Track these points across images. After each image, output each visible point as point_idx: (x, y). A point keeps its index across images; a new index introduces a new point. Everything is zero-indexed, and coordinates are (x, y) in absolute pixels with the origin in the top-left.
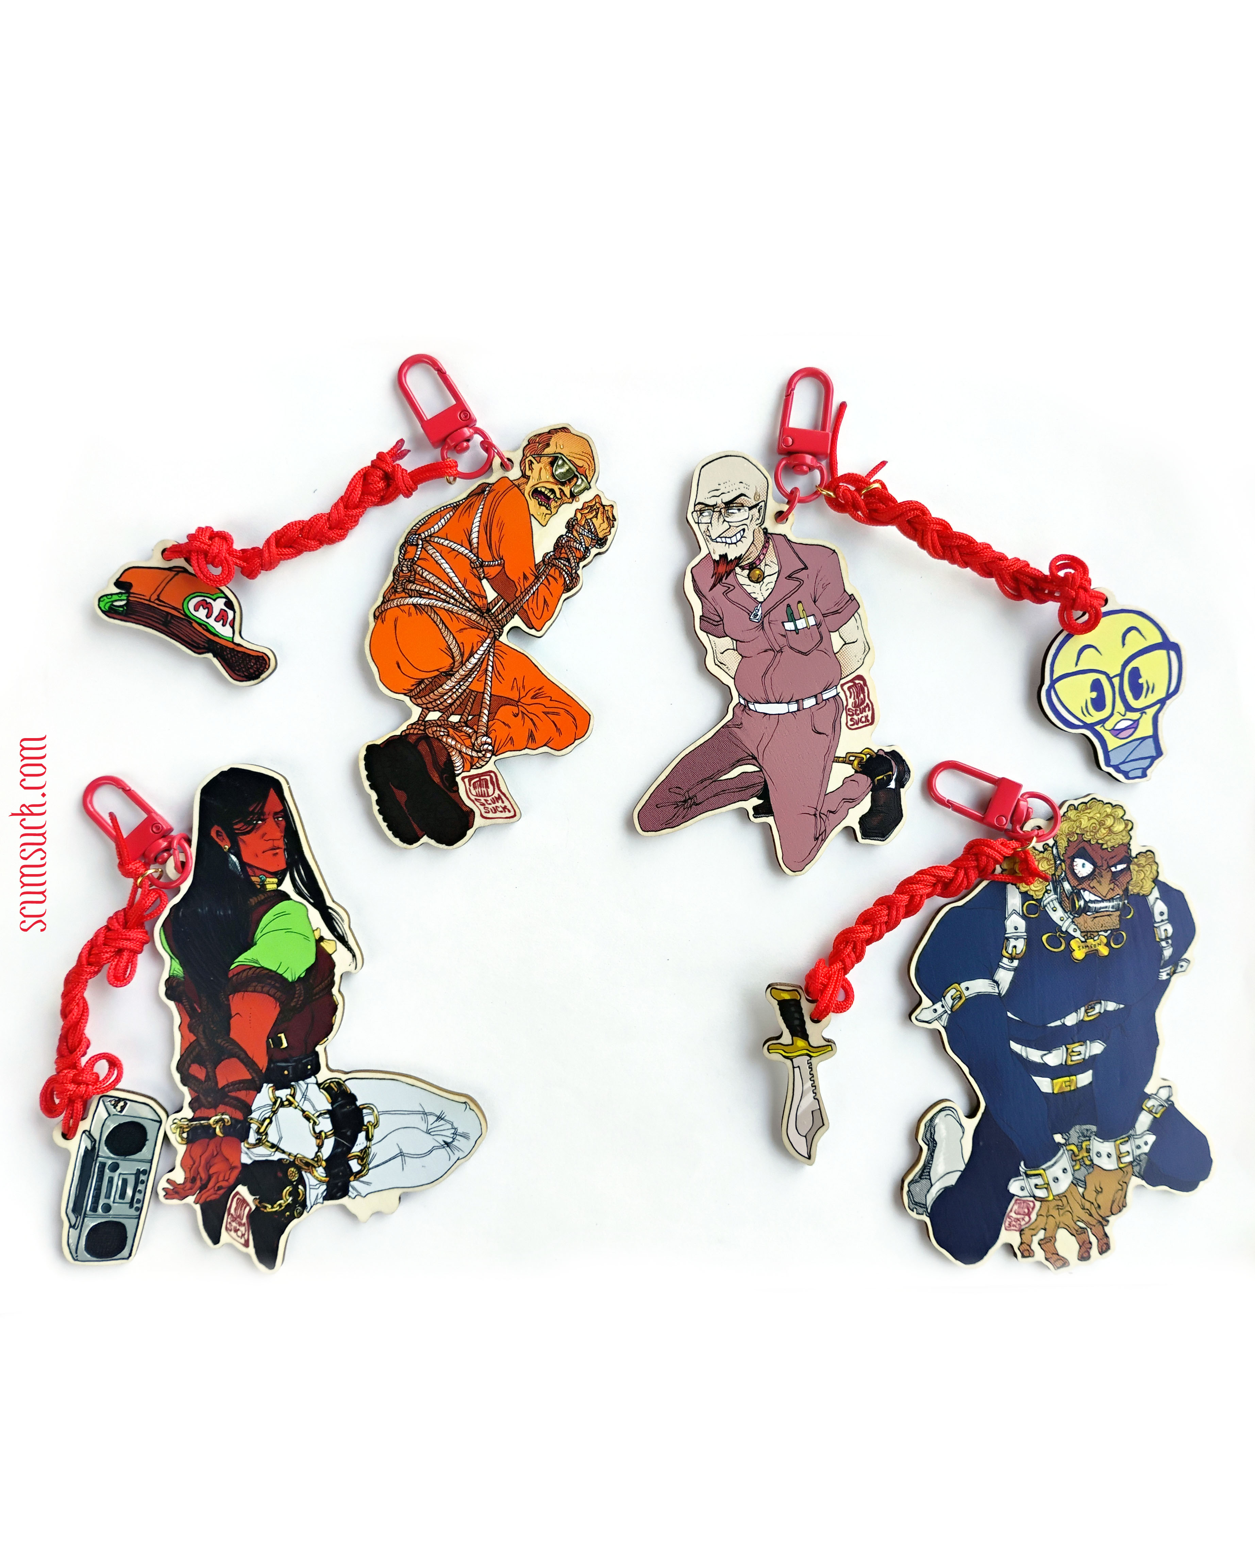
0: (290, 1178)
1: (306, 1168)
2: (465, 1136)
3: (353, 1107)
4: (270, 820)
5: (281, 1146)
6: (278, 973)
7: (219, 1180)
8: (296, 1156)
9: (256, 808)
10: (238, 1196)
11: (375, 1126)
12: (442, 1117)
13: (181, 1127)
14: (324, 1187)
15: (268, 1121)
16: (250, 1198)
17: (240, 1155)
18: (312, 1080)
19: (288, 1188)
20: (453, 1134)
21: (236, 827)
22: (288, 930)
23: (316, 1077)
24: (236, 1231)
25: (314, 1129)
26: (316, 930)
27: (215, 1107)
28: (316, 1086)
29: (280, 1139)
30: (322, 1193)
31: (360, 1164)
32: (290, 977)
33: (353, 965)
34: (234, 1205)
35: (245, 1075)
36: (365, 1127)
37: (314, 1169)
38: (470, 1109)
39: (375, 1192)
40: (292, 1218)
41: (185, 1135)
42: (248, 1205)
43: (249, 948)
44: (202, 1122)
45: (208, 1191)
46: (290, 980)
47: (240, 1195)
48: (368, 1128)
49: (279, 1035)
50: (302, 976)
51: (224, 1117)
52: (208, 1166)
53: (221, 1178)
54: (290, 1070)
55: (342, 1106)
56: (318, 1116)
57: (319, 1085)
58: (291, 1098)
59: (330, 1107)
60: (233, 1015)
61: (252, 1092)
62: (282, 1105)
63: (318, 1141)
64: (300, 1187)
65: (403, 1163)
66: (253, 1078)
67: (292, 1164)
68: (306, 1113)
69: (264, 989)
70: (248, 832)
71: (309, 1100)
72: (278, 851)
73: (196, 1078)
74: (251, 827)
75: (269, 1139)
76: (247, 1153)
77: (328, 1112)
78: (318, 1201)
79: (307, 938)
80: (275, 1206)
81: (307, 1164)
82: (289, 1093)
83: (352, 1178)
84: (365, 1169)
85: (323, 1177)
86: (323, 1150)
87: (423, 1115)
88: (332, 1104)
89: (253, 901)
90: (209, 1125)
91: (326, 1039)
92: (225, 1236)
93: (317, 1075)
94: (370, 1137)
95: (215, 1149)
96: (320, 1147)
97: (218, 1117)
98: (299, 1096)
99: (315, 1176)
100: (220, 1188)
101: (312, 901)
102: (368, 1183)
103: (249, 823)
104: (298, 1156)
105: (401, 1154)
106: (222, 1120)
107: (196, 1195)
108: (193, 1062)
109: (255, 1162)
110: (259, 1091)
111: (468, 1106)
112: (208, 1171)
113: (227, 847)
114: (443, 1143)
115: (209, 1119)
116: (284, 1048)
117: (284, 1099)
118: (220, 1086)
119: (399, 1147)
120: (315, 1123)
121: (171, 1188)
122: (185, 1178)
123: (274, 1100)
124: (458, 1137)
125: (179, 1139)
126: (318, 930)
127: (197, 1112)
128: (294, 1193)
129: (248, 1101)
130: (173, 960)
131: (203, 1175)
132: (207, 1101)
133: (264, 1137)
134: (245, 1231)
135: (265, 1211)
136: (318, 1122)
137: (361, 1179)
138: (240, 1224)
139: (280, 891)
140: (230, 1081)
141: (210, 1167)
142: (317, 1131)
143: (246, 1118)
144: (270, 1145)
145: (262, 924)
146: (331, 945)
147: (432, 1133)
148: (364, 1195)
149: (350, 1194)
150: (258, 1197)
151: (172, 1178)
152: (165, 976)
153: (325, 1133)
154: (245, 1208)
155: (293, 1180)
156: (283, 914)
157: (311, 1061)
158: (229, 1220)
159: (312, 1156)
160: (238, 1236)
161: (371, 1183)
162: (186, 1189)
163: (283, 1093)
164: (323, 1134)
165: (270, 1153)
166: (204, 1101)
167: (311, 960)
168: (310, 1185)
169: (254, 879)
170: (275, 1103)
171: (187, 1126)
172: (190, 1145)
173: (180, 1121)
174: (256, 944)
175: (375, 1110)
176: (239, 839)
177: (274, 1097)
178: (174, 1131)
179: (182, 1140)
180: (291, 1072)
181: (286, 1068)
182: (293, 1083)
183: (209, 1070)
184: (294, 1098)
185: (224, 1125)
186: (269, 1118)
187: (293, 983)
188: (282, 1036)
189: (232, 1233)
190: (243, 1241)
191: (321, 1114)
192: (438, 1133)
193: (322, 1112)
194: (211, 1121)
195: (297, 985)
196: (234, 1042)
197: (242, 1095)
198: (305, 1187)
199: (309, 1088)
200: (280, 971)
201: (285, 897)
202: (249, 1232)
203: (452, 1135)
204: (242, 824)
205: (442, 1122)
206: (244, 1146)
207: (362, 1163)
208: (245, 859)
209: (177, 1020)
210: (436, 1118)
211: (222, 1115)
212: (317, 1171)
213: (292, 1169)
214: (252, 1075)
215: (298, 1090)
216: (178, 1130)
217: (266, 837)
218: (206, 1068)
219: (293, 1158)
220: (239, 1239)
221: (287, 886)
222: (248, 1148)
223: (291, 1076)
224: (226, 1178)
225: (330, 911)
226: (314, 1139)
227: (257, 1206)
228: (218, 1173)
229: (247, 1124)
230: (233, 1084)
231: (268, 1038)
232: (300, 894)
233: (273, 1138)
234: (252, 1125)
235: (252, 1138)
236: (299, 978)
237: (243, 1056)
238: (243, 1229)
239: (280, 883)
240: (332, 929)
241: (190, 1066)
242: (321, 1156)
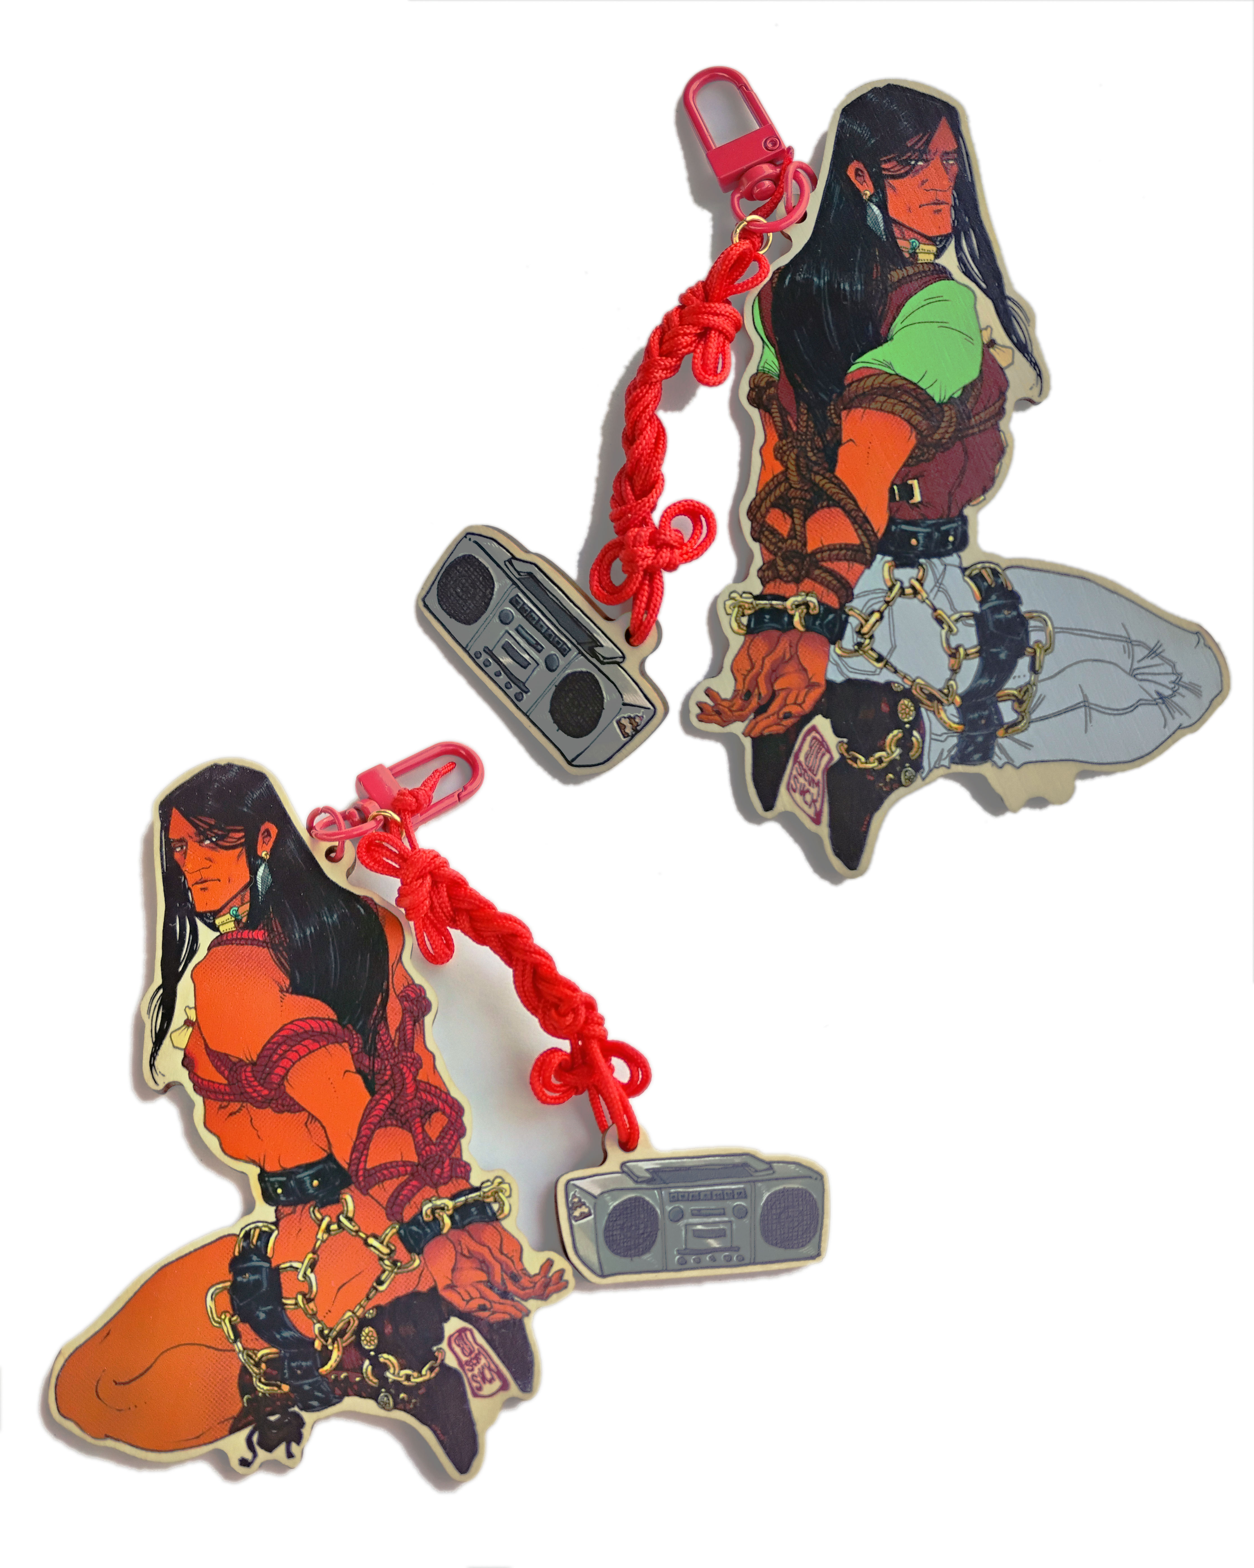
0: (900, 715)
1: (928, 703)
2: (1195, 690)
3: (1015, 613)
4: (936, 162)
5: (893, 660)
6: (919, 387)
7: (788, 702)
8: (914, 681)
9: (916, 143)
10: (814, 734)
11: (1048, 650)
12: (1158, 652)
13: (740, 606)
14: (954, 740)
15: (876, 616)
16: (832, 740)
17: (827, 666)
18: (953, 559)
19: (895, 732)
20: (1174, 682)
21: (884, 166)
22: (943, 325)
23: (960, 557)
24: (803, 793)
25: (948, 640)
26: (986, 329)
27: (798, 581)
28: (958, 571)
29: (892, 650)
30: (950, 751)
31: (1016, 712)
32: (938, 394)
33: (1036, 390)
34: (806, 748)
35: (852, 537)
36: (1029, 650)
37: (940, 707)
38: (1205, 645)
39: (1036, 762)
40: (897, 784)
41: (745, 620)
42: (828, 751)
43: (880, 344)
44: (774, 602)
45: (768, 717)
46: (937, 400)
47: (818, 732)
48: (1035, 652)
49: (910, 482)
50: (956, 396)
51: (809, 598)
52: (774, 674)
53: (790, 700)
54: (921, 538)
55: (996, 609)
56: (957, 620)
57: (964, 570)
58: (917, 585)
59: (977, 609)
60: (844, 440)
61: (857, 566)
62: (902, 593)
63: (953, 660)
64: (915, 733)
65: (1088, 719)
66: (862, 543)
67: (907, 693)
68: (939, 612)
69: (895, 408)
70: (901, 176)
71: (946, 593)
72: (942, 206)
73: (773, 532)
74: (908, 168)
75: (875, 647)
76: (837, 665)
77: (975, 615)
78: (943, 763)
79: (970, 339)
80: (871, 759)
81: (931, 697)
82: (915, 576)
83: (1001, 732)
84: (1023, 719)
85: (954, 723)
86: (959, 677)
87: (1126, 644)
88: (982, 603)
89: (896, 275)
90: (785, 610)
91: (982, 498)
92: (784, 800)
93: (962, 554)
94: (1037, 667)
95: (788, 650)
96: (954, 671)
97: (799, 599)
98: (929, 582)
99: (941, 719)
100: (787, 716)
101: (984, 286)
102: (1027, 746)
103: (906, 162)
104: (918, 681)
105: (1085, 704)
106: (807, 604)
107: (746, 722)
108: (773, 505)
109: (849, 681)
110: (868, 564)
111: (1202, 641)
112: (772, 685)
113: (868, 193)
114: (1156, 696)
115: (785, 599)
116: (914, 504)
117: (906, 584)
118: (810, 549)
119: (1082, 691)
120: (950, 630)
121: (711, 703)
122: (735, 691)
123: (890, 584)
124: (1182, 690)
125: (735, 626)
126: (989, 329)
127: (768, 586)
128: (905, 744)
129: (850, 579)
130: (766, 347)
131: (764, 690)
132: (788, 571)
133: (867, 641)
134: (818, 795)
135: (855, 765)
136: (955, 630)
137: (1017, 737)
138: (812, 782)
139: (938, 265)
140: (826, 544)
141: (777, 678)
142: (953, 645)
143: (842, 606)
144: (875, 656)
145: (905, 311)
146: (1006, 354)
147: (1140, 677)
148: (1018, 765)
149: (995, 758)
150: (845, 740)
151: (715, 687)
152: (751, 369)
153: (965, 650)
154: (823, 755)
155: (906, 720)
156: (939, 299)
157: (955, 529)
158: (795, 773)
159: (940, 685)
160: (806, 803)
161: (1031, 746)
162: (734, 709)
163: (906, 575)
164: (961, 650)
165: (873, 669)
166: (781, 569)
167: (972, 373)
168: (931, 733)
169: (901, 243)
170: (891, 589)
171: (751, 606)
172: (751, 637)
173: (741, 596)
174: (892, 339)
175: (1049, 623)
176: (887, 184)
177: (891, 579)
178: (729, 611)
179: (739, 627)
180: (921, 541)
181: (914, 535)
182: (922, 561)
183: (797, 521)
184: (922, 585)
185: (808, 613)
186: (878, 611)
187: (941, 405)
188: (915, 483)
189: (797, 796)
190: (811, 812)
191: (962, 617)
192: (1150, 677)
193: (964, 614)
194: (788, 604)
195: (946, 408)
196: (840, 485)
197: (841, 567)
198: (923, 736)
199: (947, 572)
200: (923, 385)
201: (943, 274)
202: (823, 797)
203: (1173, 685)
204: (895, 163)
205: (1157, 661)
206: (834, 650)
207: (1019, 710)
208: (892, 214)
209: (759, 438)
210: (1146, 652)
211: (807, 595)
212: (945, 711)
213: (906, 702)
214: (860, 539)
215: (930, 573)
216: (736, 609)
217: (927, 185)
218: (792, 517)
219: (910, 683)
220: (806, 807)
221: (949, 260)
222: (839, 656)
223: (921, 549)
224: (799, 701)
225: (1009, 303)
226: (946, 658)
227: (842, 755)
228: (788, 690)
229: (844, 616)
230: (831, 549)
231: (893, 484)
232: (967, 273)
233: (881, 645)
234: (851, 619)
235: (849, 640)
236: (951, 398)
237: (851, 506)
238: (814, 790)
239: (938, 254)
240: (1009, 331)
241: (768, 511)
242: (955, 687)
